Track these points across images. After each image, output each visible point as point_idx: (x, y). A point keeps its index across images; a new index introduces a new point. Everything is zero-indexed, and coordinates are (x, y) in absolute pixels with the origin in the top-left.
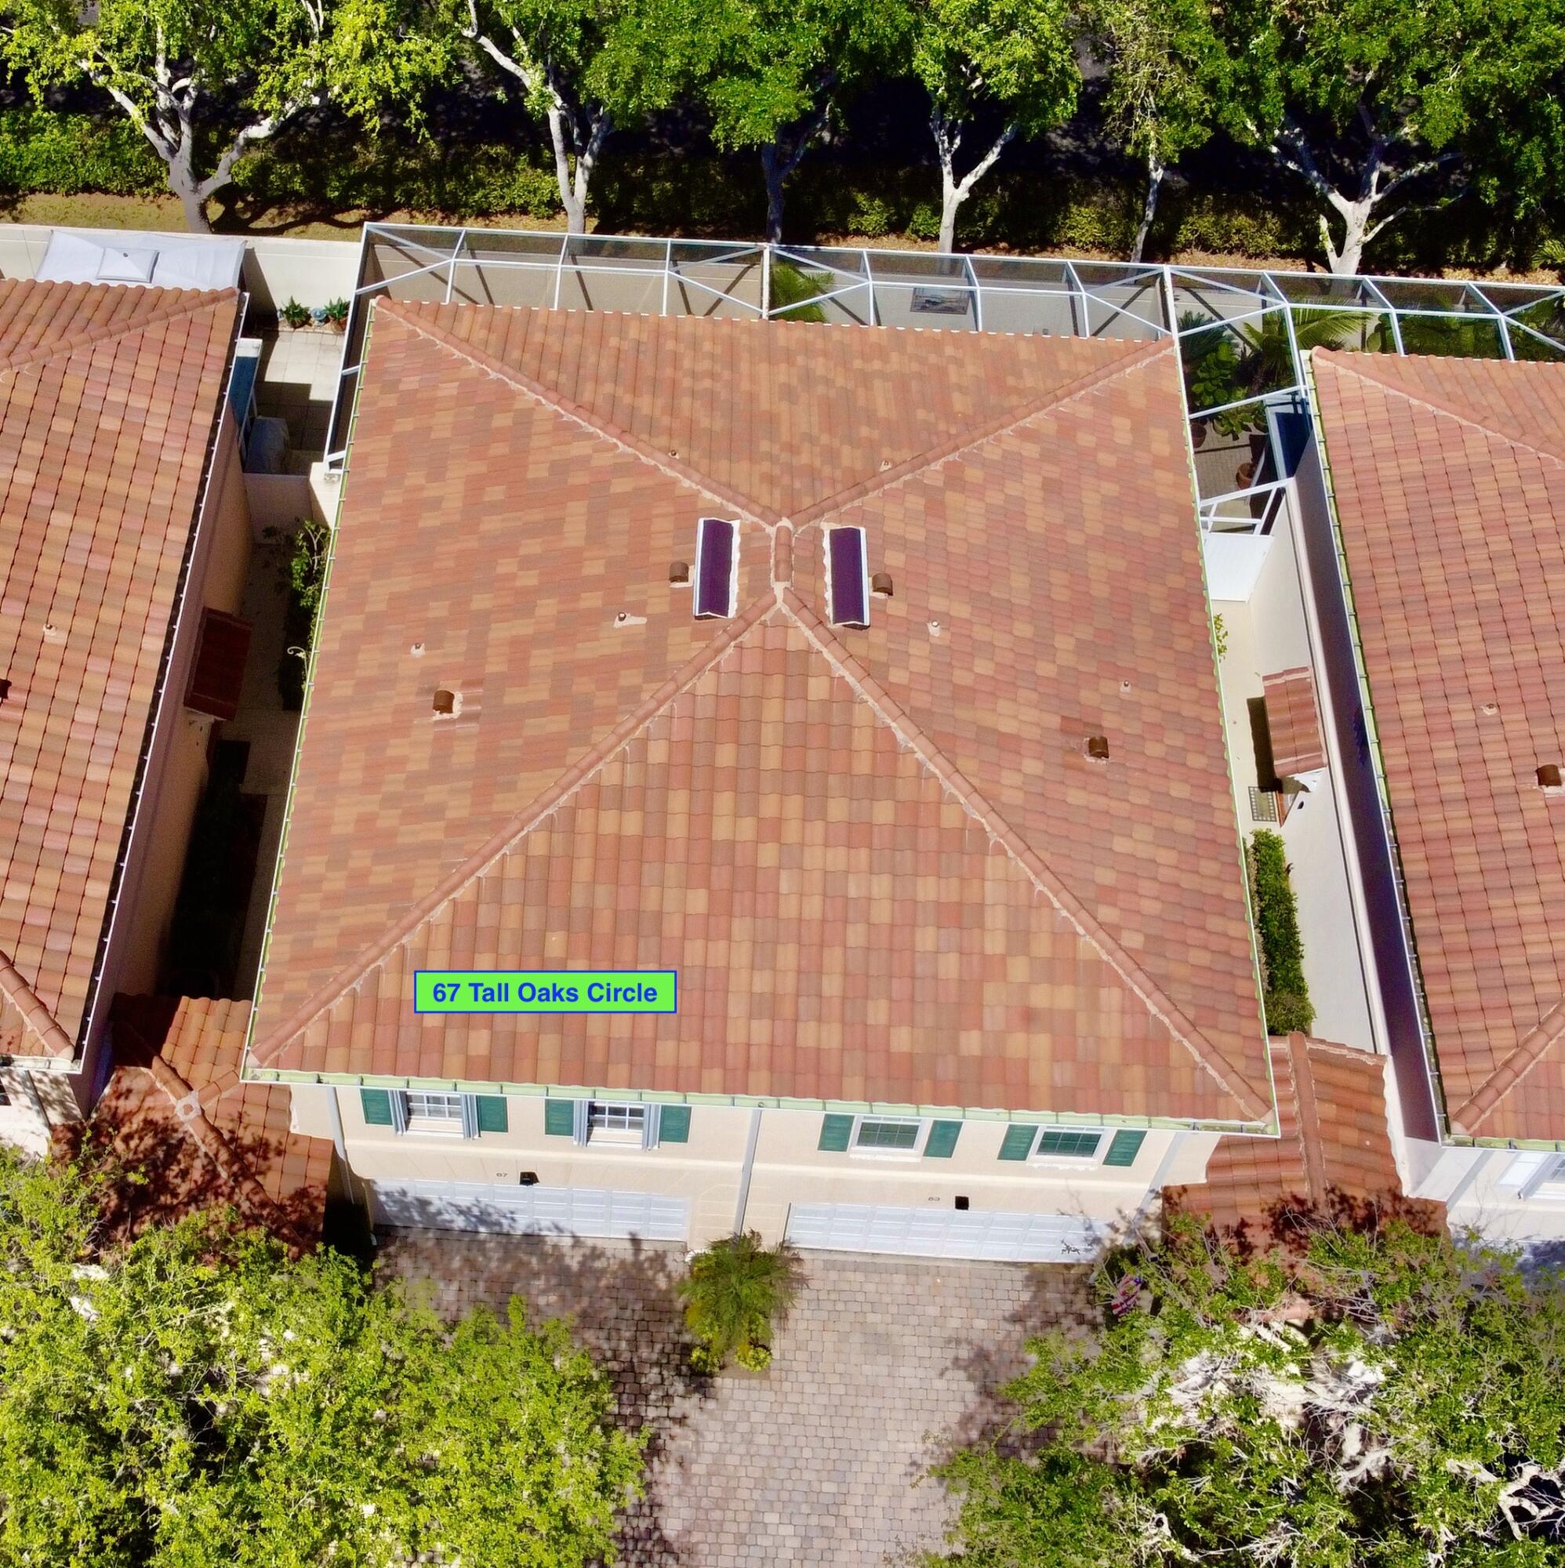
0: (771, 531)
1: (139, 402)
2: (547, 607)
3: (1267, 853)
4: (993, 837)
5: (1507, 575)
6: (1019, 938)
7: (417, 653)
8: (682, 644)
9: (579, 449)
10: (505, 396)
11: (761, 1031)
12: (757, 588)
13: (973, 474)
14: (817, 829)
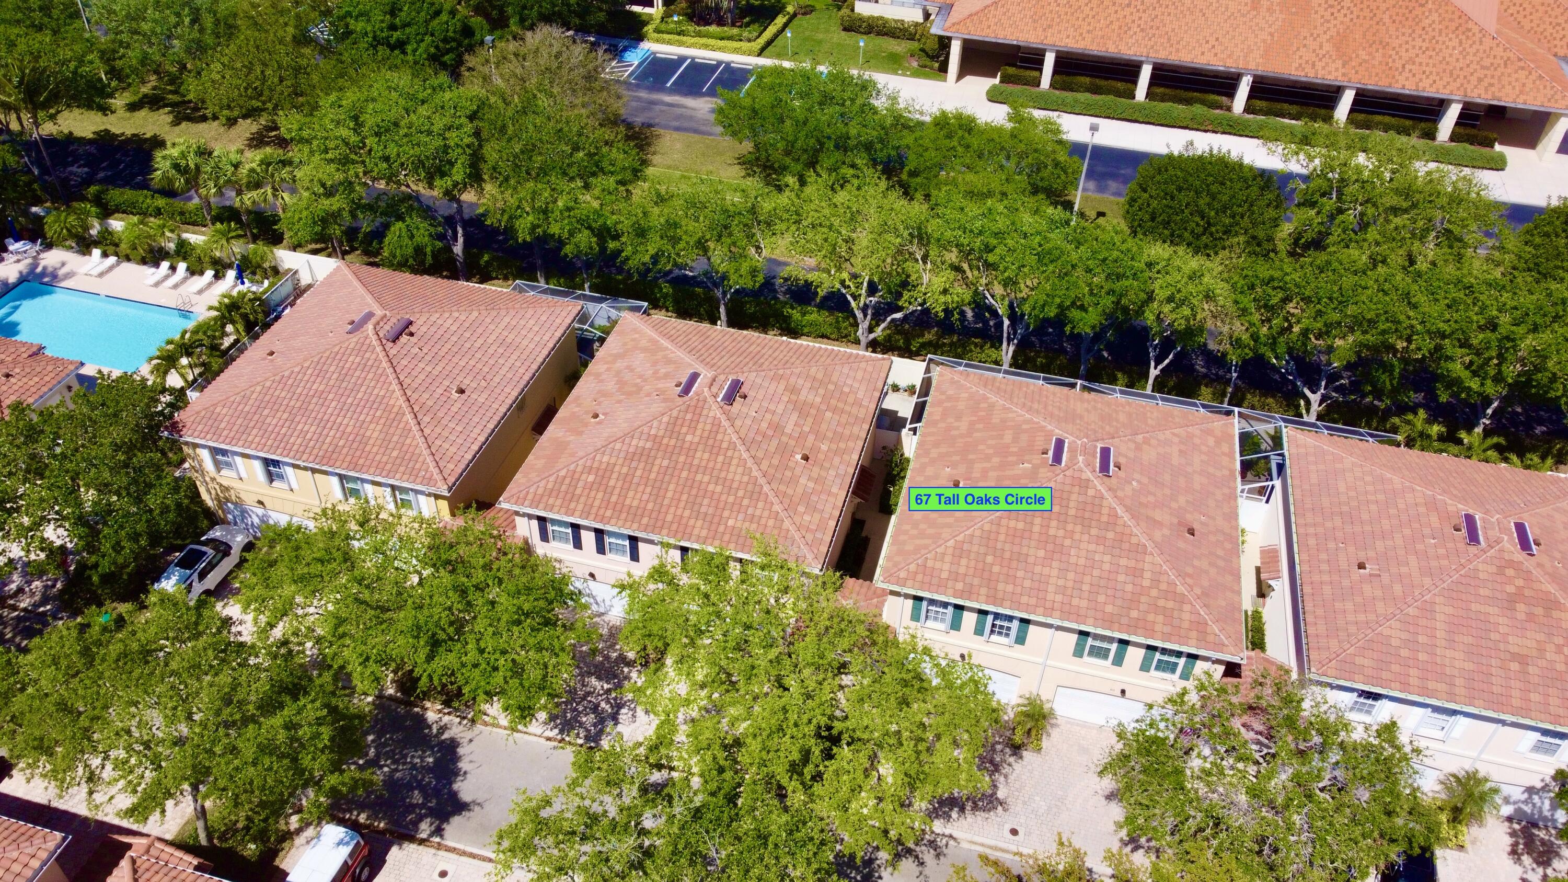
0: (1079, 442)
1: (856, 385)
2: (996, 460)
3: (1257, 616)
4: (1149, 549)
5: (1354, 504)
6: (1156, 582)
7: (948, 470)
8: (1044, 473)
9: (1010, 415)
10: (985, 398)
11: (1059, 598)
12: (1073, 458)
13: (1153, 442)
14: (1086, 537)
